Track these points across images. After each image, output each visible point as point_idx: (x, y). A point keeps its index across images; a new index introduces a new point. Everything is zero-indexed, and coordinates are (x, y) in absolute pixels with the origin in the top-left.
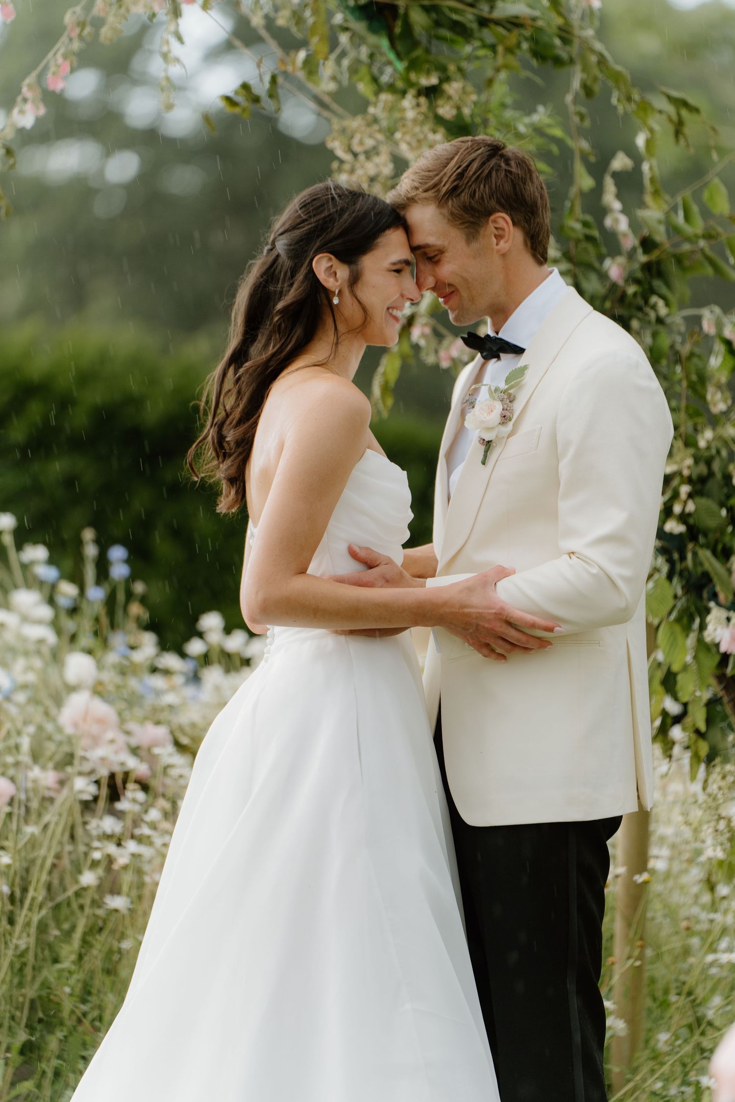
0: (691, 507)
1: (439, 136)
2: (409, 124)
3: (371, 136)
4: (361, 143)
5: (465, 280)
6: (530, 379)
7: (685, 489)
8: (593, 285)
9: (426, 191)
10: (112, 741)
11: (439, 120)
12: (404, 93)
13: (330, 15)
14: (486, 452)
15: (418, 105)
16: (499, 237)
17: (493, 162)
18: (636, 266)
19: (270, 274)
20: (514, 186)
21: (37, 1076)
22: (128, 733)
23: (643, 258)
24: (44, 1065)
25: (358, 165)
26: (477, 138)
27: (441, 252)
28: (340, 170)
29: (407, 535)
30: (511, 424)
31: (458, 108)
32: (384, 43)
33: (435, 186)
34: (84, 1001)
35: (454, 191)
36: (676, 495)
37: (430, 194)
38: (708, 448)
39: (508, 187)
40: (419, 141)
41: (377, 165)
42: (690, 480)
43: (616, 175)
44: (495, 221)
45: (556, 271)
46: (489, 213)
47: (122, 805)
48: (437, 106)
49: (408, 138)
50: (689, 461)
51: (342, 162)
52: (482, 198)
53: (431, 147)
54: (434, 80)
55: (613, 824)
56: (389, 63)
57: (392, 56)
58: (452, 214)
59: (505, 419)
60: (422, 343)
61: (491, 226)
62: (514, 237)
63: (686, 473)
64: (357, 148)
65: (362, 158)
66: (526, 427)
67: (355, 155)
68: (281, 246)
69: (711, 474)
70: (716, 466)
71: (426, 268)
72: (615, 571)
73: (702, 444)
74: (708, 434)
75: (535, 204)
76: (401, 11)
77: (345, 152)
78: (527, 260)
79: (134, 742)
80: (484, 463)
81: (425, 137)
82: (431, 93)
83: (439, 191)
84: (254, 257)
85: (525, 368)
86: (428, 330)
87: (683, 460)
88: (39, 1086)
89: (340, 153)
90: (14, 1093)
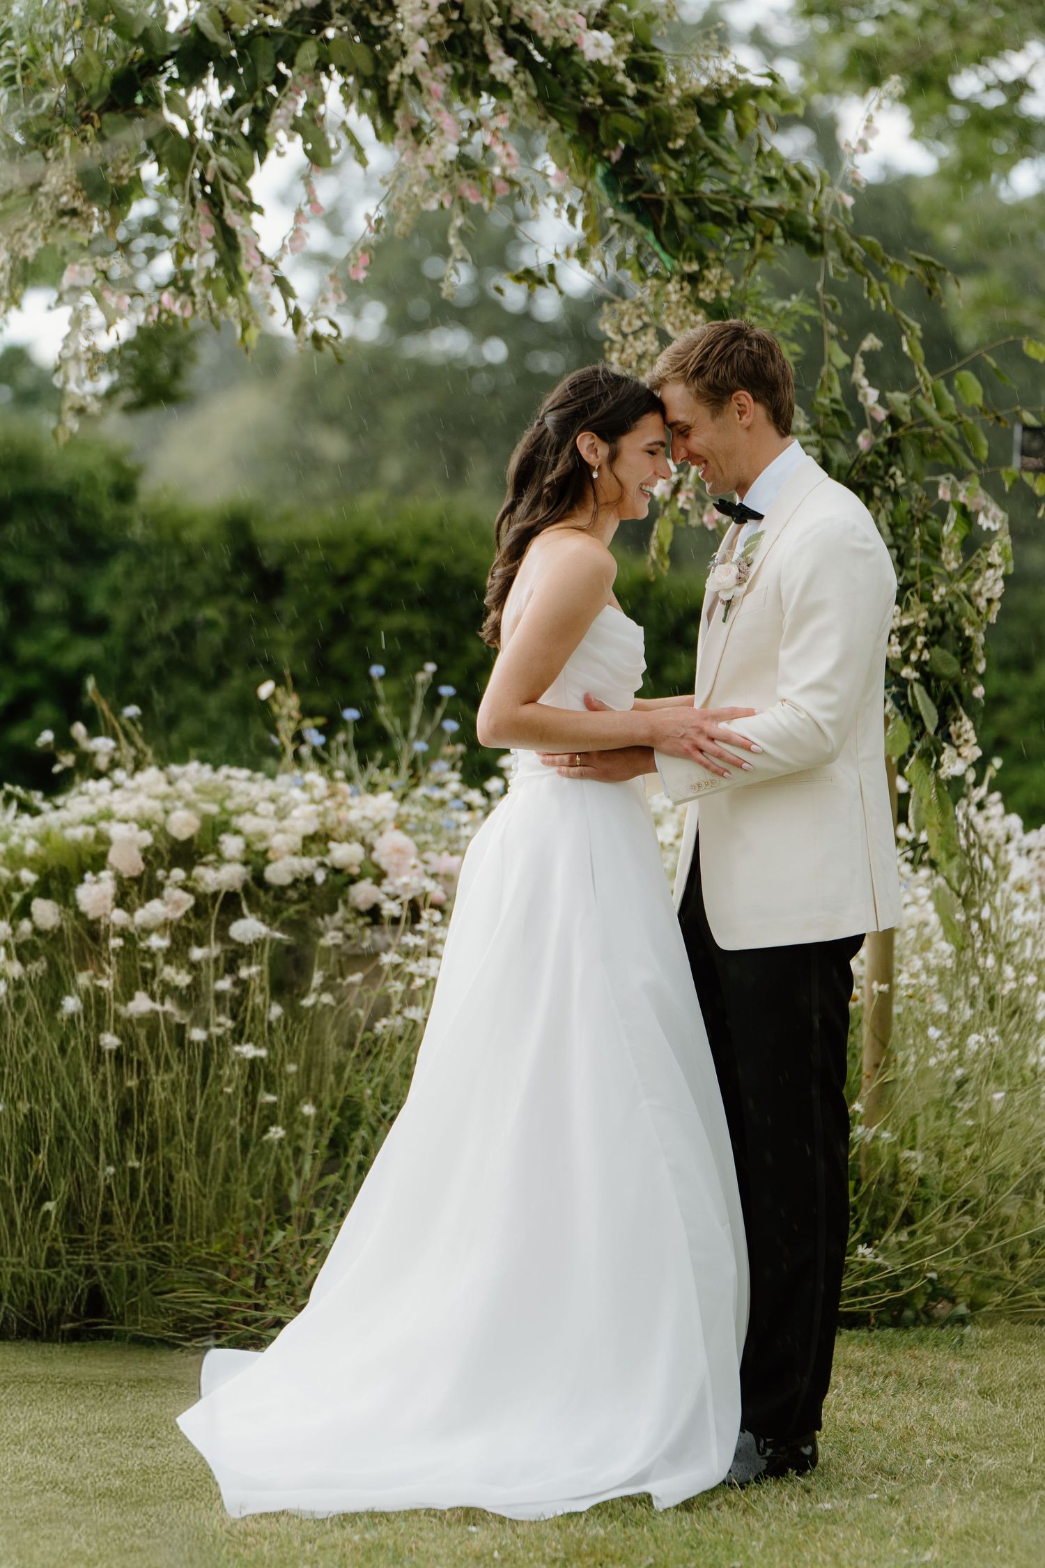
0: (926, 656)
1: (700, 318)
2: (673, 306)
3: (639, 317)
4: (630, 324)
5: (712, 453)
6: (765, 543)
7: (921, 640)
8: (840, 455)
9: (677, 371)
10: (414, 867)
11: (700, 303)
12: (669, 280)
13: (603, 210)
14: (726, 611)
15: (682, 289)
16: (741, 413)
17: (735, 345)
18: (880, 440)
19: (537, 446)
20: (754, 364)
21: (342, 1171)
22: (426, 862)
23: (888, 433)
24: (348, 1160)
25: (627, 345)
26: (727, 322)
27: (689, 427)
28: (611, 349)
29: (640, 684)
30: (746, 585)
31: (717, 292)
32: (651, 237)
33: (683, 366)
34: (385, 1102)
35: (699, 372)
36: (913, 645)
37: (679, 374)
38: (942, 602)
39: (749, 367)
40: (682, 322)
41: (645, 344)
42: (926, 632)
43: (864, 354)
44: (737, 399)
45: (796, 442)
46: (732, 391)
47: (423, 926)
48: (699, 291)
49: (672, 319)
50: (925, 615)
51: (612, 342)
52: (725, 378)
53: (692, 327)
54: (695, 267)
55: (855, 943)
56: (656, 255)
57: (657, 248)
58: (698, 392)
59: (740, 580)
60: (687, 507)
61: (734, 404)
62: (757, 413)
63: (922, 624)
64: (626, 329)
65: (631, 338)
66: (759, 586)
67: (625, 336)
68: (550, 420)
69: (945, 627)
70: (948, 617)
71: (679, 442)
72: (821, 716)
73: (936, 598)
74: (942, 590)
75: (776, 381)
76: (666, 205)
77: (616, 334)
78: (771, 432)
79: (431, 870)
80: (724, 621)
81: (688, 317)
82: (693, 279)
83: (686, 372)
84: (526, 428)
85: (762, 533)
86: (692, 496)
87: (918, 614)
88: (344, 1178)
89: (610, 334)
90: (321, 1184)
